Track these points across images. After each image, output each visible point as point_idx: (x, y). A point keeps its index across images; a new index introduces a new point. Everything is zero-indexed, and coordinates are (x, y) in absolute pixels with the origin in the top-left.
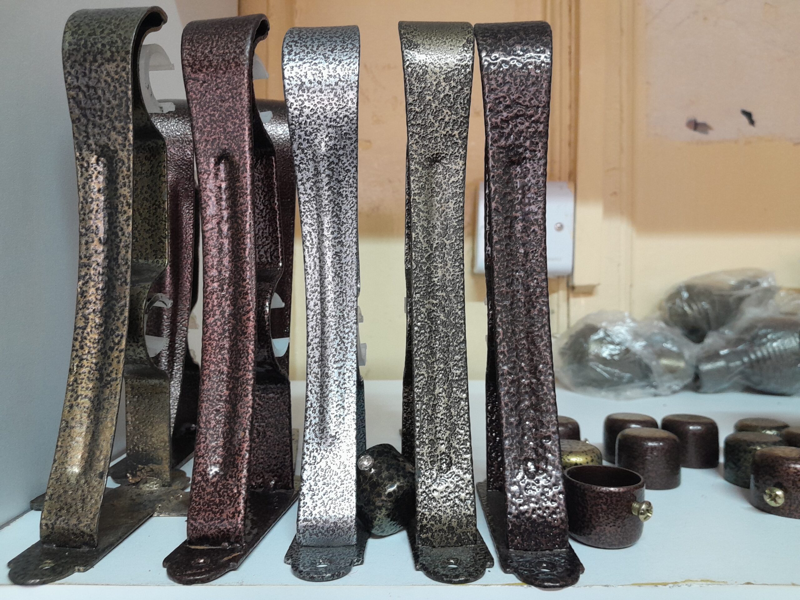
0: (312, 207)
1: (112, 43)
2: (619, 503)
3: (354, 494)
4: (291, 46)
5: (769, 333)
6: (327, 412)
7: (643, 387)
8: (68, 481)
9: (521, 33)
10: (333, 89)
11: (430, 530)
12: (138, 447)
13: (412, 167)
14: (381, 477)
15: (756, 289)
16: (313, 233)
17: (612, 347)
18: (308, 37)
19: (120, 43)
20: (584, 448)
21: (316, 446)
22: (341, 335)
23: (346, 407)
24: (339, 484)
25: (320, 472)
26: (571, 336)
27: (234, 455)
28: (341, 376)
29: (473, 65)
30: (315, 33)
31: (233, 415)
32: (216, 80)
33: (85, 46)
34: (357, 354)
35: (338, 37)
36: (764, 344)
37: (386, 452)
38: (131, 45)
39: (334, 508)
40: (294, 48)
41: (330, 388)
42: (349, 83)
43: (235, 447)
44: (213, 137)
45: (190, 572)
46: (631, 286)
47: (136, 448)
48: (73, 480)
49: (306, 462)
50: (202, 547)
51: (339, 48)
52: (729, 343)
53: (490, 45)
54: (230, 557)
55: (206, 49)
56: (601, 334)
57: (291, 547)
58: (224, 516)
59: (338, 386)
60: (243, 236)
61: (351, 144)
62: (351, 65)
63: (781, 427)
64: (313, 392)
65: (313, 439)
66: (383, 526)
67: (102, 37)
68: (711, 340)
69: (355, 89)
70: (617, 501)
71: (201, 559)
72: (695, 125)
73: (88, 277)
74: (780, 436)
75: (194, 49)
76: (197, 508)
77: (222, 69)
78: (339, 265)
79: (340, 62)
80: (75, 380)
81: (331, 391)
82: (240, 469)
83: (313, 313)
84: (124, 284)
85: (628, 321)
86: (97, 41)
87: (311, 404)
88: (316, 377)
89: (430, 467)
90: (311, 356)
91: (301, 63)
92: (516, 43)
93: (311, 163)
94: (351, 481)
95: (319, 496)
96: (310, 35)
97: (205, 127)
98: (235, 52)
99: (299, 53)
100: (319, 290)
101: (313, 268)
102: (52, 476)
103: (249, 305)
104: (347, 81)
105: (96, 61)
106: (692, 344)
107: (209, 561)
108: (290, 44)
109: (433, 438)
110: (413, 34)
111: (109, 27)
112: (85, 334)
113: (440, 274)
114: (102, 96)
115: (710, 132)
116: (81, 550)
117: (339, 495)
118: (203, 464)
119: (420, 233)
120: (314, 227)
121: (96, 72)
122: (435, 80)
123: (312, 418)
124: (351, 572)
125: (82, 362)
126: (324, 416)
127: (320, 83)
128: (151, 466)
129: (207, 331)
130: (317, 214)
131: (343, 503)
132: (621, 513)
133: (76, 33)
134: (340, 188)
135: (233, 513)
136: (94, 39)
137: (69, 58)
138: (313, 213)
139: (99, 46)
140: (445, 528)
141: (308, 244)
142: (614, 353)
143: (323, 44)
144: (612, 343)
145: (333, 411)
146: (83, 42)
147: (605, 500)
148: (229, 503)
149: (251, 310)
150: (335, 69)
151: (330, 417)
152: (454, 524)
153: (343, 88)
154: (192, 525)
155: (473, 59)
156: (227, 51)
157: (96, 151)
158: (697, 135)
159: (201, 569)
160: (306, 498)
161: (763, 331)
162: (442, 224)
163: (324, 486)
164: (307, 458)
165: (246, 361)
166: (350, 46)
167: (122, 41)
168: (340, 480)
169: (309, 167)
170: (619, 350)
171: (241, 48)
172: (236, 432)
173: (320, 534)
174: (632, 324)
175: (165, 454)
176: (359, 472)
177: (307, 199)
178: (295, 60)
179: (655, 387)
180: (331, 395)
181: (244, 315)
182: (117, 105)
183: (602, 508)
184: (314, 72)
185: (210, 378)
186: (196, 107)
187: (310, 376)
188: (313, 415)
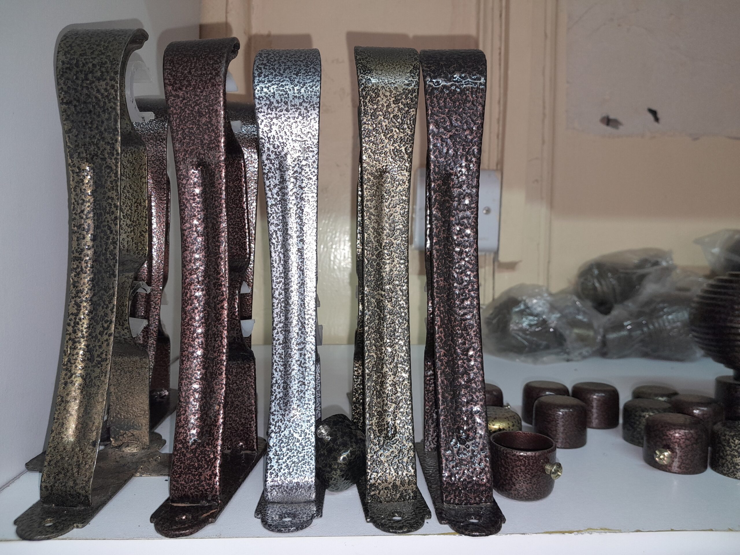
0: (278, 209)
1: (102, 64)
2: (536, 465)
3: (314, 459)
4: (261, 69)
5: (665, 308)
6: (290, 388)
7: (557, 354)
8: (64, 449)
9: (460, 61)
10: (298, 109)
11: (377, 488)
12: (121, 415)
13: (365, 177)
14: (337, 444)
15: (655, 268)
16: (278, 232)
17: (531, 318)
18: (275, 60)
19: (109, 65)
20: (507, 415)
21: (281, 417)
22: (302, 321)
23: (306, 383)
24: (300, 450)
25: (284, 440)
26: (496, 308)
27: (210, 425)
28: (303, 356)
29: (418, 89)
30: (281, 57)
31: (209, 391)
32: (194, 98)
33: (77, 65)
34: (315, 337)
35: (302, 61)
36: (661, 316)
37: (340, 422)
38: (120, 66)
39: (297, 470)
40: (263, 70)
41: (293, 368)
42: (311, 104)
43: (211, 418)
44: (191, 148)
45: (175, 527)
46: (549, 262)
47: (119, 416)
48: (69, 448)
49: (272, 431)
50: (183, 505)
51: (303, 72)
52: (632, 316)
53: (433, 72)
54: (209, 514)
55: (186, 69)
56: (522, 307)
57: (259, 504)
58: (202, 478)
59: (300, 365)
60: (217, 235)
61: (313, 156)
62: (314, 87)
63: (672, 394)
64: (278, 370)
65: (278, 411)
66: (338, 485)
67: (92, 58)
68: (617, 312)
69: (317, 110)
70: (533, 463)
71: (183, 515)
72: (608, 121)
73: (79, 270)
74: (669, 402)
75: (174, 69)
76: (179, 471)
77: (200, 88)
78: (301, 260)
79: (304, 85)
80: (69, 361)
81: (293, 370)
82: (216, 437)
83: (278, 301)
84: (112, 276)
85: (546, 295)
86: (88, 61)
87: (276, 381)
88: (280, 357)
89: (378, 434)
90: (276, 339)
91: (270, 84)
92: (455, 70)
93: (277, 172)
94: (311, 447)
95: (284, 460)
96: (277, 59)
97: (185, 138)
98: (211, 74)
99: (268, 76)
100: (283, 281)
101: (278, 262)
102: (51, 445)
103: (223, 295)
104: (310, 102)
105: (87, 79)
106: (600, 316)
107: (190, 517)
108: (260, 66)
109: (381, 410)
110: (368, 60)
111: (99, 48)
112: (77, 320)
113: (388, 270)
114: (92, 110)
115: (621, 127)
116: (78, 508)
117: (300, 459)
118: (183, 433)
119: (371, 234)
120: (279, 227)
121: (87, 88)
122: (386, 103)
123: (277, 393)
124: (312, 525)
125: (75, 344)
126: (288, 391)
127: (286, 103)
128: (131, 431)
129: (186, 317)
130: (282, 216)
131: (304, 466)
132: (536, 472)
133: (69, 53)
134: (302, 194)
135: (210, 476)
136: (85, 59)
137: (62, 76)
138: (279, 215)
139: (90, 65)
140: (390, 486)
141: (274, 241)
142: (532, 323)
143: (289, 68)
144: (531, 314)
145: (295, 387)
146: (75, 62)
147: (523, 462)
148: (206, 467)
149: (224, 299)
150: (299, 91)
151: (292, 392)
152: (398, 483)
153: (306, 109)
154: (174, 486)
155: (418, 84)
156: (204, 72)
157: (87, 158)
158: (609, 129)
159: (185, 524)
160: (273, 462)
161: (661, 305)
162: (390, 226)
163: (288, 451)
164: (273, 428)
165: (220, 344)
166: (312, 70)
167: (111, 62)
168: (301, 447)
169: (276, 175)
170: (537, 320)
171: (216, 70)
172: (212, 405)
173: (284, 493)
174: (549, 298)
175: (145, 421)
176: (318, 439)
177: (274, 203)
178: (264, 82)
179: (568, 353)
180: (293, 373)
181: (218, 304)
182: (107, 120)
183: (521, 469)
184: (281, 93)
185: (188, 359)
186: (176, 121)
187: (275, 357)
188: (278, 390)
